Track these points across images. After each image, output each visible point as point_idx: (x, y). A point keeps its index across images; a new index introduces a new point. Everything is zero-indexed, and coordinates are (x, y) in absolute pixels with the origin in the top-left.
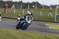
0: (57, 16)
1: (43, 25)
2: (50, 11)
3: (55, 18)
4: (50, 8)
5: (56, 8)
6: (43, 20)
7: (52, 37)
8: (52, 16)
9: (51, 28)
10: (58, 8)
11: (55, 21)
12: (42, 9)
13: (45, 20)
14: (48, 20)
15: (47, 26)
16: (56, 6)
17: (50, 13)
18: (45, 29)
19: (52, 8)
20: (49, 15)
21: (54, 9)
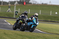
0: (16, 12)
1: (2, 21)
2: (9, 7)
3: (14, 14)
4: (9, 4)
5: (15, 4)
6: (2, 16)
7: (11, 33)
8: (11, 12)
9: (10, 24)
10: (17, 4)
11: (14, 17)
12: (1, 5)
13: (4, 16)
14: (6, 16)
15: (6, 22)
16: (15, 2)
17: (9, 9)
18: (4, 25)
19: (11, 4)
20: (8, 11)
21: (13, 5)
